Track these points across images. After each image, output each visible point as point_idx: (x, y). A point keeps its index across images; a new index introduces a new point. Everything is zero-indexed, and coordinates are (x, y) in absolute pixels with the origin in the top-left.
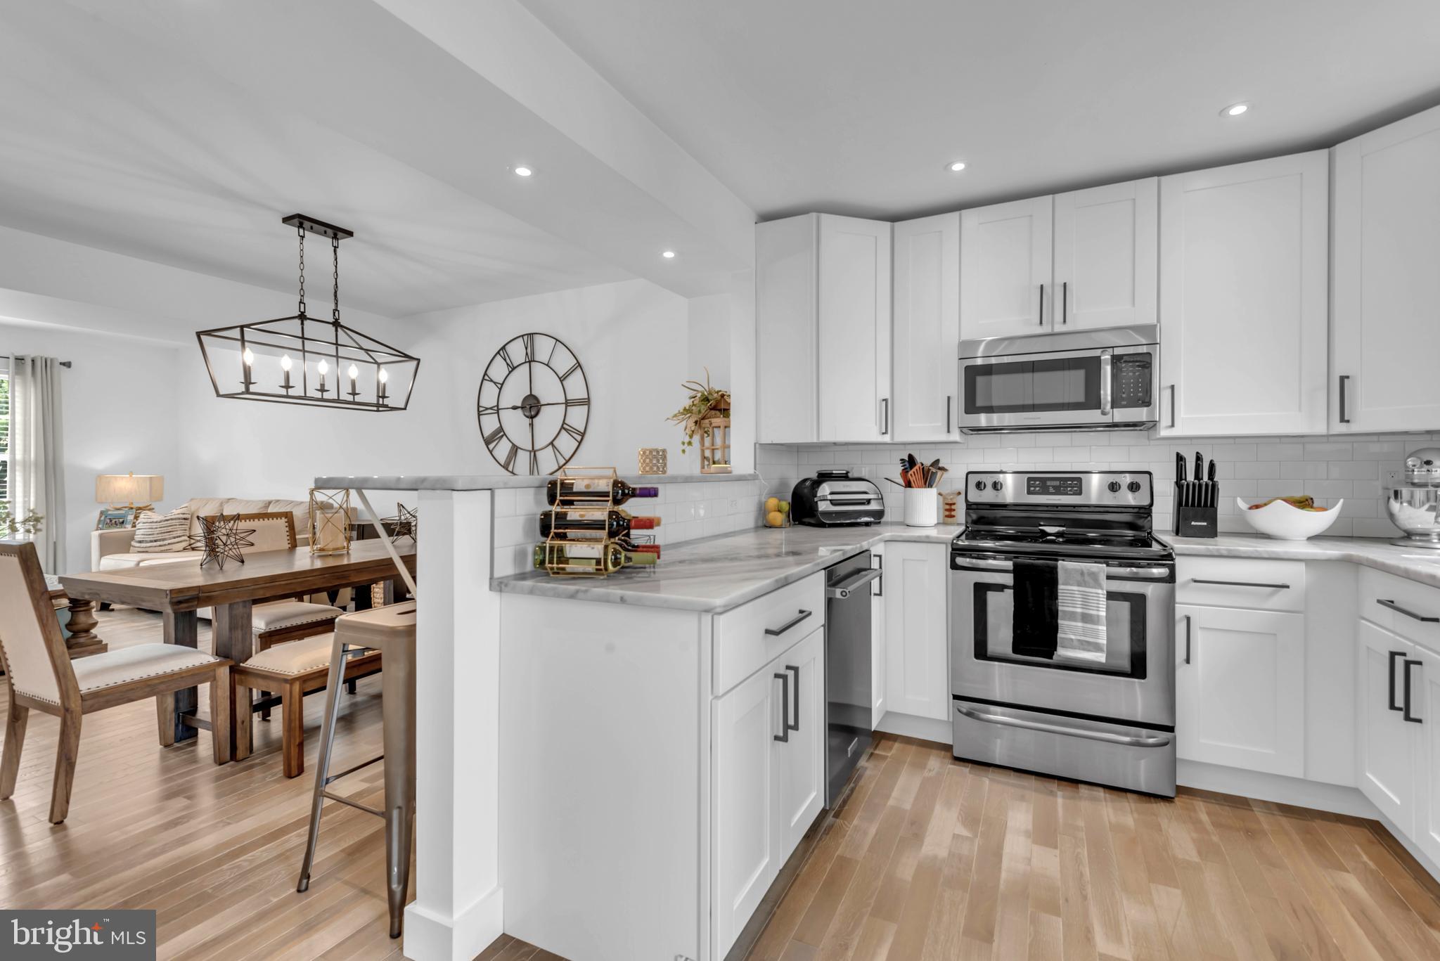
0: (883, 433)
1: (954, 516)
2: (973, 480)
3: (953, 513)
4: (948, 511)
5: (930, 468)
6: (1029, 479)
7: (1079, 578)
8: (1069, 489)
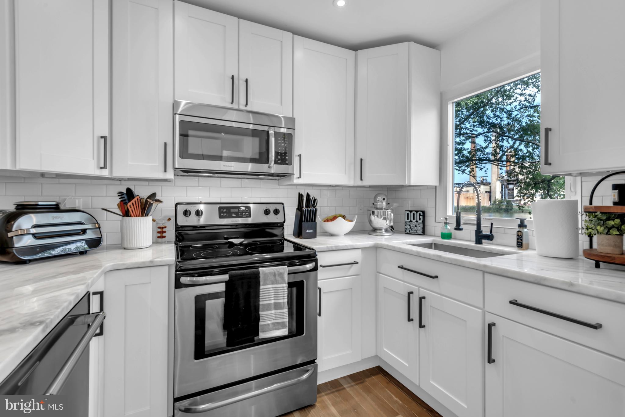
0: (101, 168)
1: (165, 237)
2: (181, 209)
3: (164, 235)
4: (161, 233)
5: (148, 200)
6: (220, 208)
7: (272, 278)
8: (244, 214)
